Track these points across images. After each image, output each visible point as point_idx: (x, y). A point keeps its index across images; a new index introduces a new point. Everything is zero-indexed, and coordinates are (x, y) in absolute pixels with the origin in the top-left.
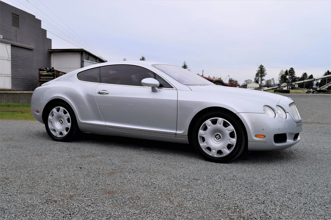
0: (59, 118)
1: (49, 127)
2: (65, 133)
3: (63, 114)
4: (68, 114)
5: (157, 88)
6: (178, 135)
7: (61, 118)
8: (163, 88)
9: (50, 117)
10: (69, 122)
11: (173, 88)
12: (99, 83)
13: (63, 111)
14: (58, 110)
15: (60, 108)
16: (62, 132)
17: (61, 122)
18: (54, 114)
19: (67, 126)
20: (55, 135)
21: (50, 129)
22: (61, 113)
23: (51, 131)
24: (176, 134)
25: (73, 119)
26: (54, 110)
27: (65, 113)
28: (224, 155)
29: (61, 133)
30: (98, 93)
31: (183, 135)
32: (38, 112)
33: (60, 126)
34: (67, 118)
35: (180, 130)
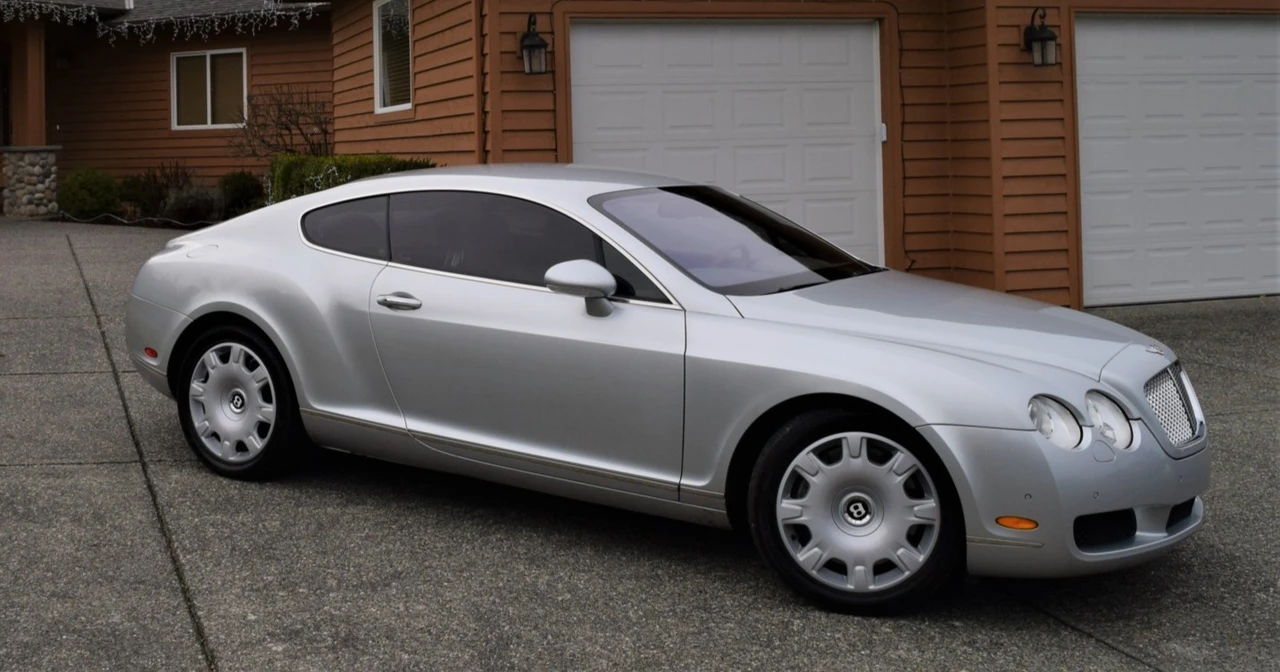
0: (230, 389)
1: (195, 422)
2: (257, 444)
3: (244, 370)
4: (263, 371)
5: (605, 301)
6: (685, 491)
7: (238, 387)
8: (632, 301)
9: (196, 385)
10: (267, 398)
11: (669, 302)
12: (385, 263)
13: (242, 360)
14: (225, 356)
15: (229, 348)
16: (246, 441)
17: (240, 403)
18: (211, 371)
19: (260, 417)
20: (220, 455)
21: (199, 431)
22: (236, 366)
23: (202, 437)
24: (679, 489)
25: (283, 388)
26: (211, 357)
27: (251, 365)
29: (241, 447)
30: (380, 303)
31: (705, 495)
32: (153, 354)
33: (235, 417)
34: (261, 384)
35: (698, 473)
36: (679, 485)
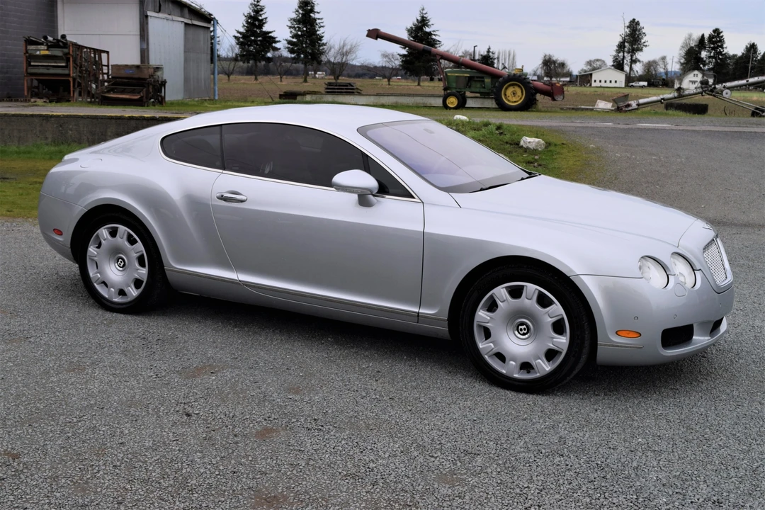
0: (116, 255)
1: (91, 275)
2: (133, 292)
3: (127, 244)
4: (140, 246)
5: (371, 197)
6: (422, 317)
7: (120, 253)
8: (387, 196)
9: (92, 250)
10: (142, 264)
11: (414, 198)
12: (221, 171)
13: (125, 237)
14: (113, 233)
15: (117, 228)
16: (126, 290)
17: (122, 264)
18: (103, 241)
19: (137, 276)
20: (107, 296)
21: (93, 280)
22: (121, 240)
23: (95, 284)
24: (418, 316)
25: (153, 257)
26: (104, 232)
27: (132, 241)
28: (538, 374)
29: (122, 293)
30: (218, 198)
31: (436, 319)
32: (60, 233)
33: (120, 273)
34: (138, 255)
35: (430, 306)
36: (418, 313)
